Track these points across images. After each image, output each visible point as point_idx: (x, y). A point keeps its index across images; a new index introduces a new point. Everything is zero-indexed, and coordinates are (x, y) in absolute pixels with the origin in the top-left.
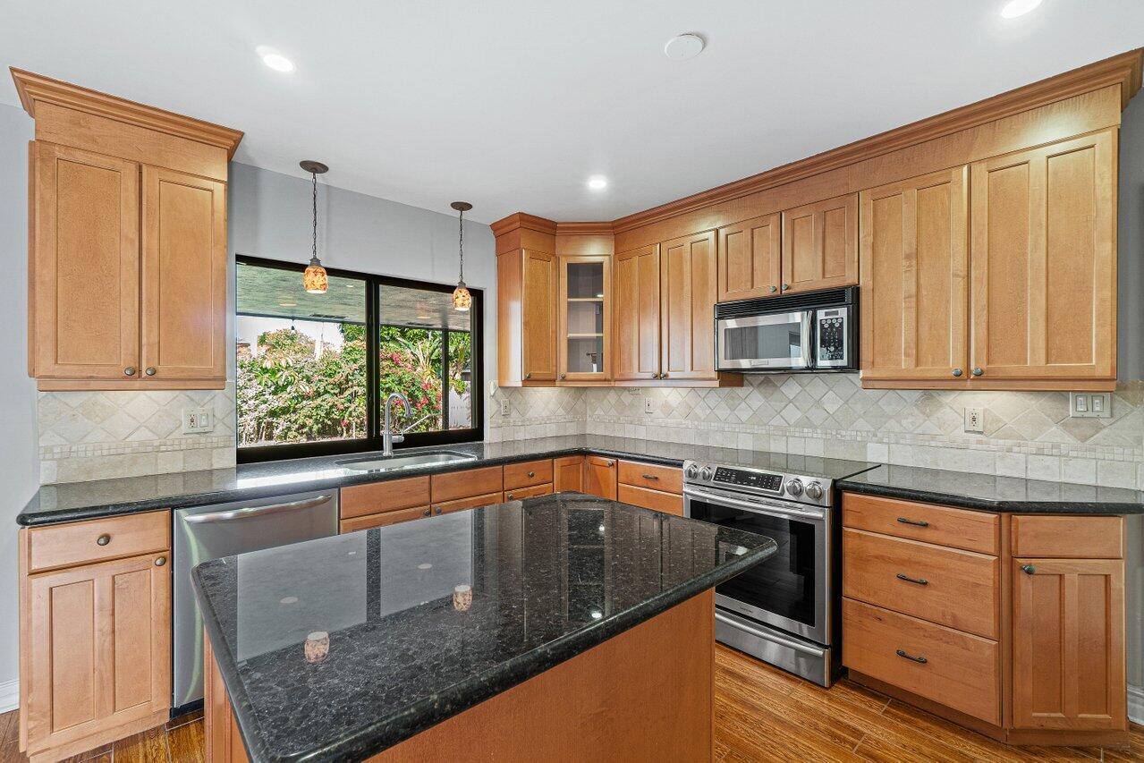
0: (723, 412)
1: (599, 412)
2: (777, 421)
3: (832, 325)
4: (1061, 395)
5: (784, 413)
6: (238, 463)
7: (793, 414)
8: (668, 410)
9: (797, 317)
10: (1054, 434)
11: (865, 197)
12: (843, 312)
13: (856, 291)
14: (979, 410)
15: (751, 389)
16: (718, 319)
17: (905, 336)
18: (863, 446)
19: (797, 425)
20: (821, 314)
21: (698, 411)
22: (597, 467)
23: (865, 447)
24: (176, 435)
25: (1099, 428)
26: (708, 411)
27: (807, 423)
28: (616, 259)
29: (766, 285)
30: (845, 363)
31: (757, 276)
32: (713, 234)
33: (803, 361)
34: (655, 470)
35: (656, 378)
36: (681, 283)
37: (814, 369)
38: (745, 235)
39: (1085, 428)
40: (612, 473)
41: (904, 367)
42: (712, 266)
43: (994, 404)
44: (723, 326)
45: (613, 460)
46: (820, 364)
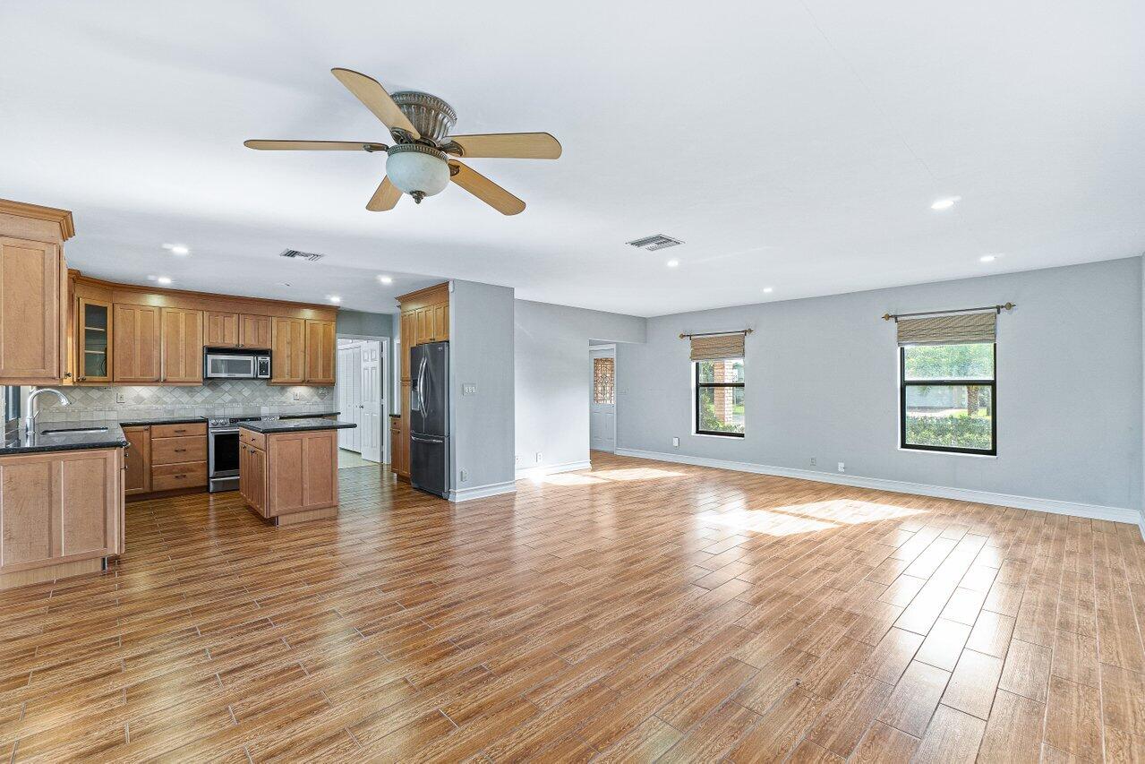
2: (219, 401)
3: (264, 362)
4: (318, 387)
5: (223, 398)
7: (227, 397)
8: (140, 400)
9: (250, 358)
10: (316, 398)
11: (275, 320)
12: (268, 358)
13: (271, 351)
14: (298, 392)
15: (204, 387)
16: (207, 354)
17: (287, 368)
18: (259, 408)
19: (230, 402)
20: (260, 358)
21: (165, 399)
25: (325, 396)
26: (174, 399)
27: (234, 401)
28: (118, 308)
29: (231, 342)
30: (268, 376)
31: (226, 337)
32: (201, 313)
33: (251, 375)
34: (183, 426)
35: (158, 381)
36: (178, 332)
37: (256, 378)
38: (220, 318)
39: (322, 396)
40: (146, 434)
41: (287, 378)
42: (200, 328)
43: (302, 391)
44: (210, 357)
45: (147, 427)
46: (259, 376)
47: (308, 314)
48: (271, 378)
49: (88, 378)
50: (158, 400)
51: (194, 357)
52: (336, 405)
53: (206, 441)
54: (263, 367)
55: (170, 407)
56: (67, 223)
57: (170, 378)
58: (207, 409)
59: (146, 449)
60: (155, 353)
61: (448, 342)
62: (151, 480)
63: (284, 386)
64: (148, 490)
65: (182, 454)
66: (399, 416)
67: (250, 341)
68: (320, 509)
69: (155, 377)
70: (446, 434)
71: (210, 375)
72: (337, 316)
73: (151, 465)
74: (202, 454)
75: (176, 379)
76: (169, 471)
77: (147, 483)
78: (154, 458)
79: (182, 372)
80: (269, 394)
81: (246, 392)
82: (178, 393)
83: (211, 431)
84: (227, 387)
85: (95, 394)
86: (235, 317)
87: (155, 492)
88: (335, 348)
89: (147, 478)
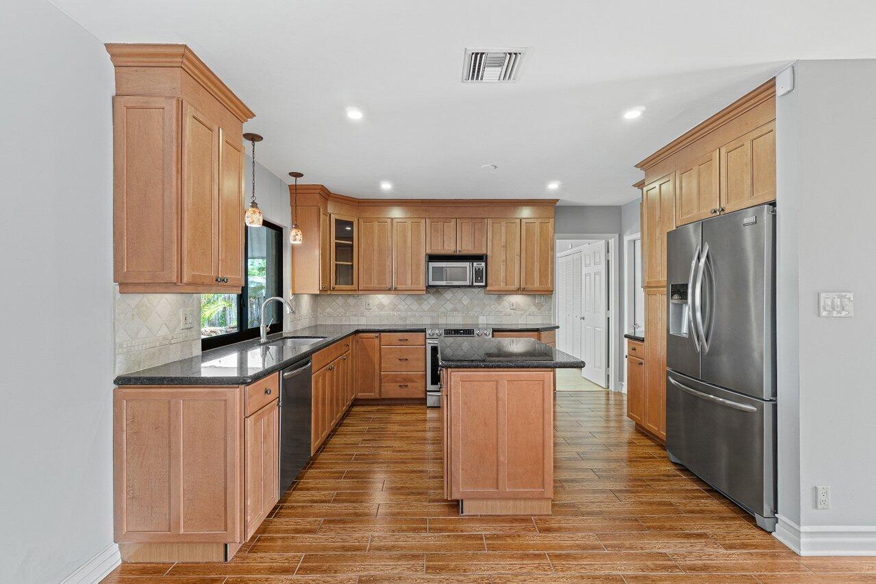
0: (415, 306)
1: (328, 310)
2: (442, 309)
3: (479, 269)
4: (534, 296)
5: (445, 306)
6: (202, 350)
7: (449, 306)
8: (381, 307)
9: (467, 264)
10: (533, 309)
11: (490, 222)
12: (484, 264)
13: (487, 257)
14: (514, 302)
15: (430, 295)
16: (429, 262)
17: (502, 275)
18: (477, 317)
19: (451, 311)
20: (475, 264)
21: (400, 307)
22: (364, 340)
23: (478, 318)
24: (178, 330)
25: (542, 306)
26: (407, 306)
27: (455, 310)
28: (361, 221)
29: (449, 249)
30: (483, 284)
31: (446, 244)
32: (423, 221)
33: (468, 283)
34: (406, 335)
35: (390, 290)
36: (405, 241)
37: (471, 286)
38: (440, 225)
39: (540, 306)
40: (377, 341)
41: (502, 286)
42: (423, 235)
43: (518, 299)
44: (432, 265)
45: (377, 334)
46: (475, 284)
47: (526, 213)
48: (486, 286)
49: (337, 287)
50: (394, 307)
51: (418, 266)
52: (554, 317)
53: (424, 352)
54: (479, 274)
55: (403, 315)
56: (188, 59)
57: (399, 287)
58: (432, 317)
59: (377, 356)
60: (388, 263)
61: (773, 204)
62: (380, 386)
63: (502, 294)
64: (378, 397)
65: (405, 362)
66: (642, 340)
67: (467, 248)
68: (525, 499)
69: (388, 286)
70: (767, 394)
71: (431, 283)
72: (555, 213)
73: (380, 371)
74: (421, 364)
75: (404, 287)
76: (394, 380)
77: (377, 390)
78: (382, 366)
79: (409, 282)
80: (486, 303)
81: (466, 300)
82: (409, 301)
83: (428, 341)
84: (448, 295)
85: (351, 301)
86: (454, 220)
87: (383, 399)
88: (553, 249)
89: (377, 384)
